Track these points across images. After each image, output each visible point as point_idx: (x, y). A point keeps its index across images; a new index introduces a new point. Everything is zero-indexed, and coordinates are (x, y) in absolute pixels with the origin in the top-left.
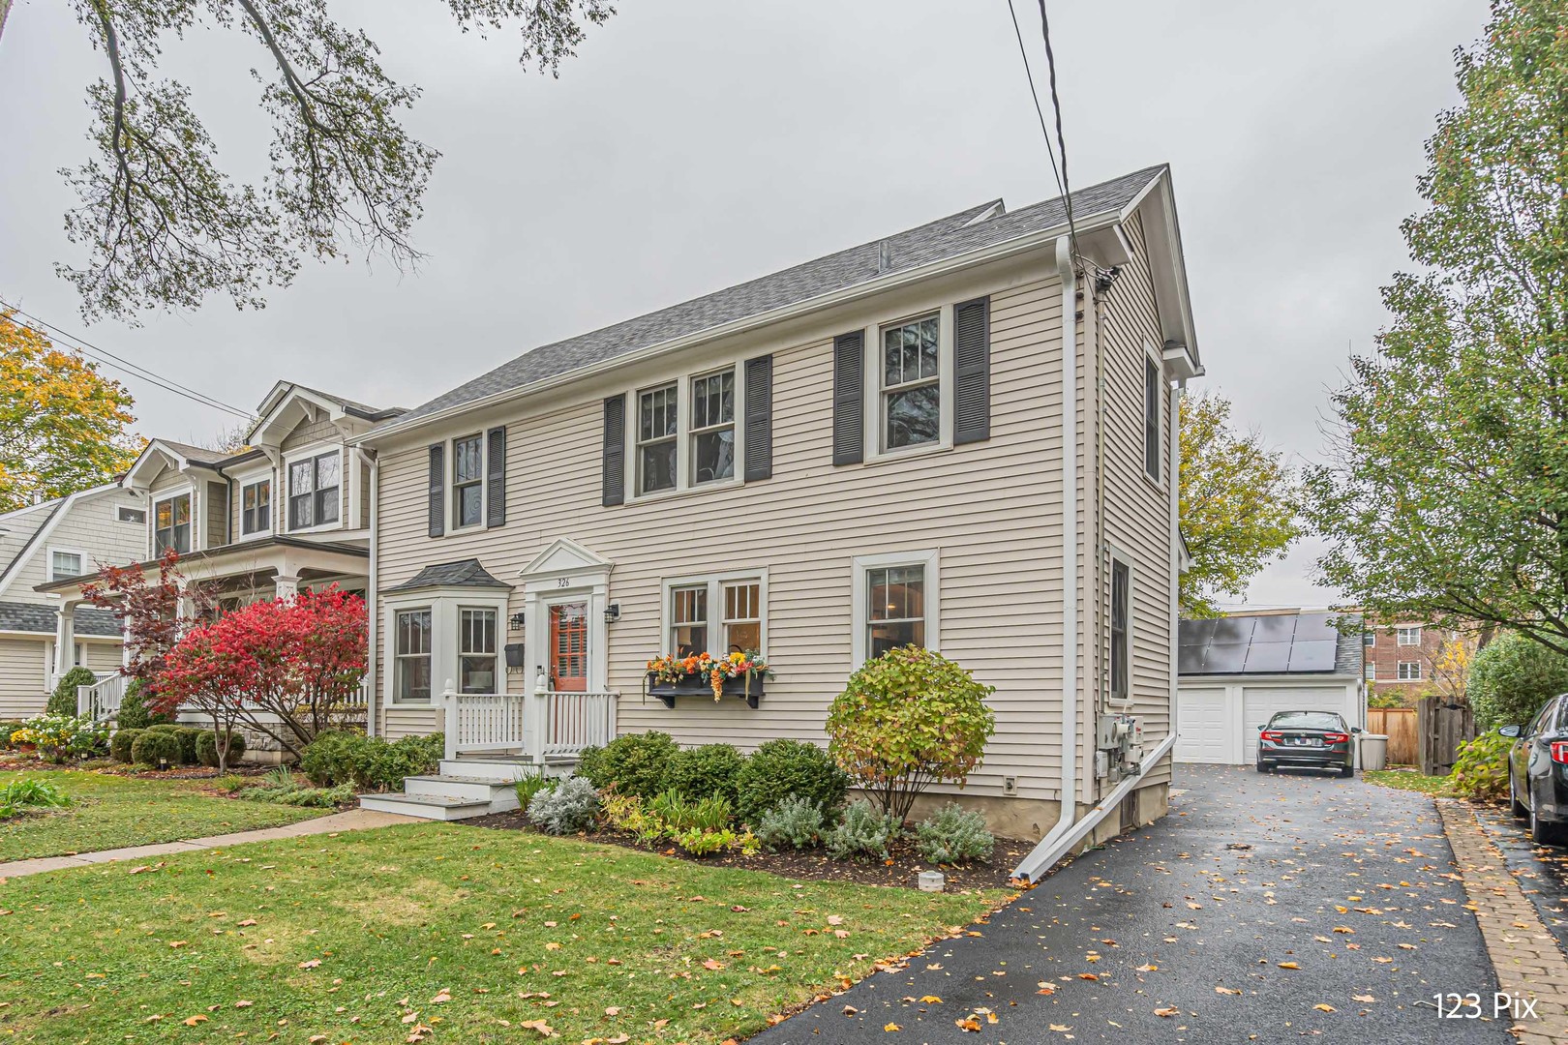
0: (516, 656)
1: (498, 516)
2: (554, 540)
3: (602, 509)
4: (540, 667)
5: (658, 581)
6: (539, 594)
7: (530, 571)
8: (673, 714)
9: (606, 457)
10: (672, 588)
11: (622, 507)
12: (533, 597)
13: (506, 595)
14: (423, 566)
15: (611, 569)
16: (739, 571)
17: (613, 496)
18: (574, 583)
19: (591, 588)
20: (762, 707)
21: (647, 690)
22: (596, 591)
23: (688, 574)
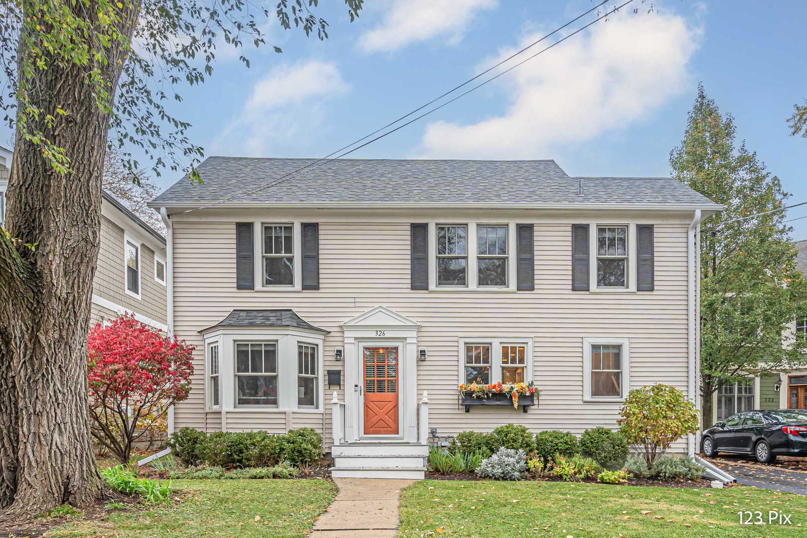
0: (335, 379)
1: (312, 283)
2: (377, 305)
3: (409, 291)
4: (356, 386)
5: (456, 339)
6: (355, 338)
7: (352, 323)
8: (468, 416)
9: (413, 259)
10: (465, 343)
11: (427, 292)
12: (352, 341)
13: (322, 337)
14: (232, 309)
15: (419, 328)
16: (513, 338)
17: (419, 282)
18: (388, 334)
19: (406, 338)
20: (529, 412)
21: (460, 402)
22: (408, 341)
23: (478, 336)
